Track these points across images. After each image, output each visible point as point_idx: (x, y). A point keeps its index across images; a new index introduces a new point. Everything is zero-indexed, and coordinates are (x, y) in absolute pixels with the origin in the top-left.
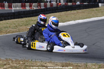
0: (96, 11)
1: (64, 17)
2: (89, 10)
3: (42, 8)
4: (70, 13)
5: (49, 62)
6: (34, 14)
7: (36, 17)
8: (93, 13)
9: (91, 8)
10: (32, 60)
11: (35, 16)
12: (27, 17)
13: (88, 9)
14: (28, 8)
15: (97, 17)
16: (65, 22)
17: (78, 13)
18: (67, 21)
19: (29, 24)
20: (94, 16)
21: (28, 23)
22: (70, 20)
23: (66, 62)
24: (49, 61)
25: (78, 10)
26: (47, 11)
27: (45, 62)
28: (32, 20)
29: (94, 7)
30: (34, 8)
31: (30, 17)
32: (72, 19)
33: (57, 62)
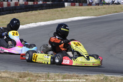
0: (61, 12)
1: (23, 19)
2: (53, 11)
4: (31, 14)
5: (4, 72)
8: (57, 14)
9: (55, 8)
13: (52, 9)
15: (63, 18)
16: (24, 24)
17: (40, 13)
18: (27, 23)
20: (59, 17)
22: (30, 22)
23: (25, 72)
24: (4, 70)
25: (40, 10)
26: (3, 12)
29: (59, 7)
32: (32, 21)
33: (13, 72)
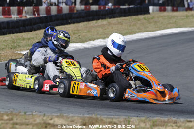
0: (144, 21)
1: (84, 32)
2: (131, 20)
3: (41, 16)
4: (96, 25)
5: (57, 117)
6: (27, 27)
7: (30, 33)
8: (138, 25)
9: (134, 15)
10: (25, 113)
11: (28, 32)
12: (13, 33)
13: (129, 17)
14: (15, 17)
15: (147, 32)
16: (86, 41)
17: (109, 24)
18: (90, 40)
19: (18, 46)
20: (141, 29)
21: (15, 44)
22: (95, 37)
23: (91, 116)
24: (58, 114)
25: (110, 18)
26: (51, 22)
27: (49, 115)
28: (24, 39)
29: (141, 14)
30: (26, 17)
31: (20, 33)
32: (98, 36)
33: (73, 117)
